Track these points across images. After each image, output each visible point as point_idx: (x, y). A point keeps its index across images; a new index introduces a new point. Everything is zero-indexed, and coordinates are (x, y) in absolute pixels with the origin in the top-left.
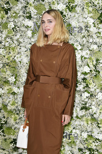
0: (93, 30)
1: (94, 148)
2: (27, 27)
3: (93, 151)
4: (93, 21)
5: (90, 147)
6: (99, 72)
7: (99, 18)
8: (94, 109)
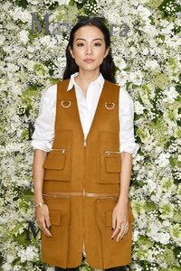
0: (150, 30)
1: (151, 259)
2: (19, 23)
3: (149, 265)
4: (150, 14)
5: (142, 259)
6: (162, 114)
7: (160, 8)
8: (151, 185)
